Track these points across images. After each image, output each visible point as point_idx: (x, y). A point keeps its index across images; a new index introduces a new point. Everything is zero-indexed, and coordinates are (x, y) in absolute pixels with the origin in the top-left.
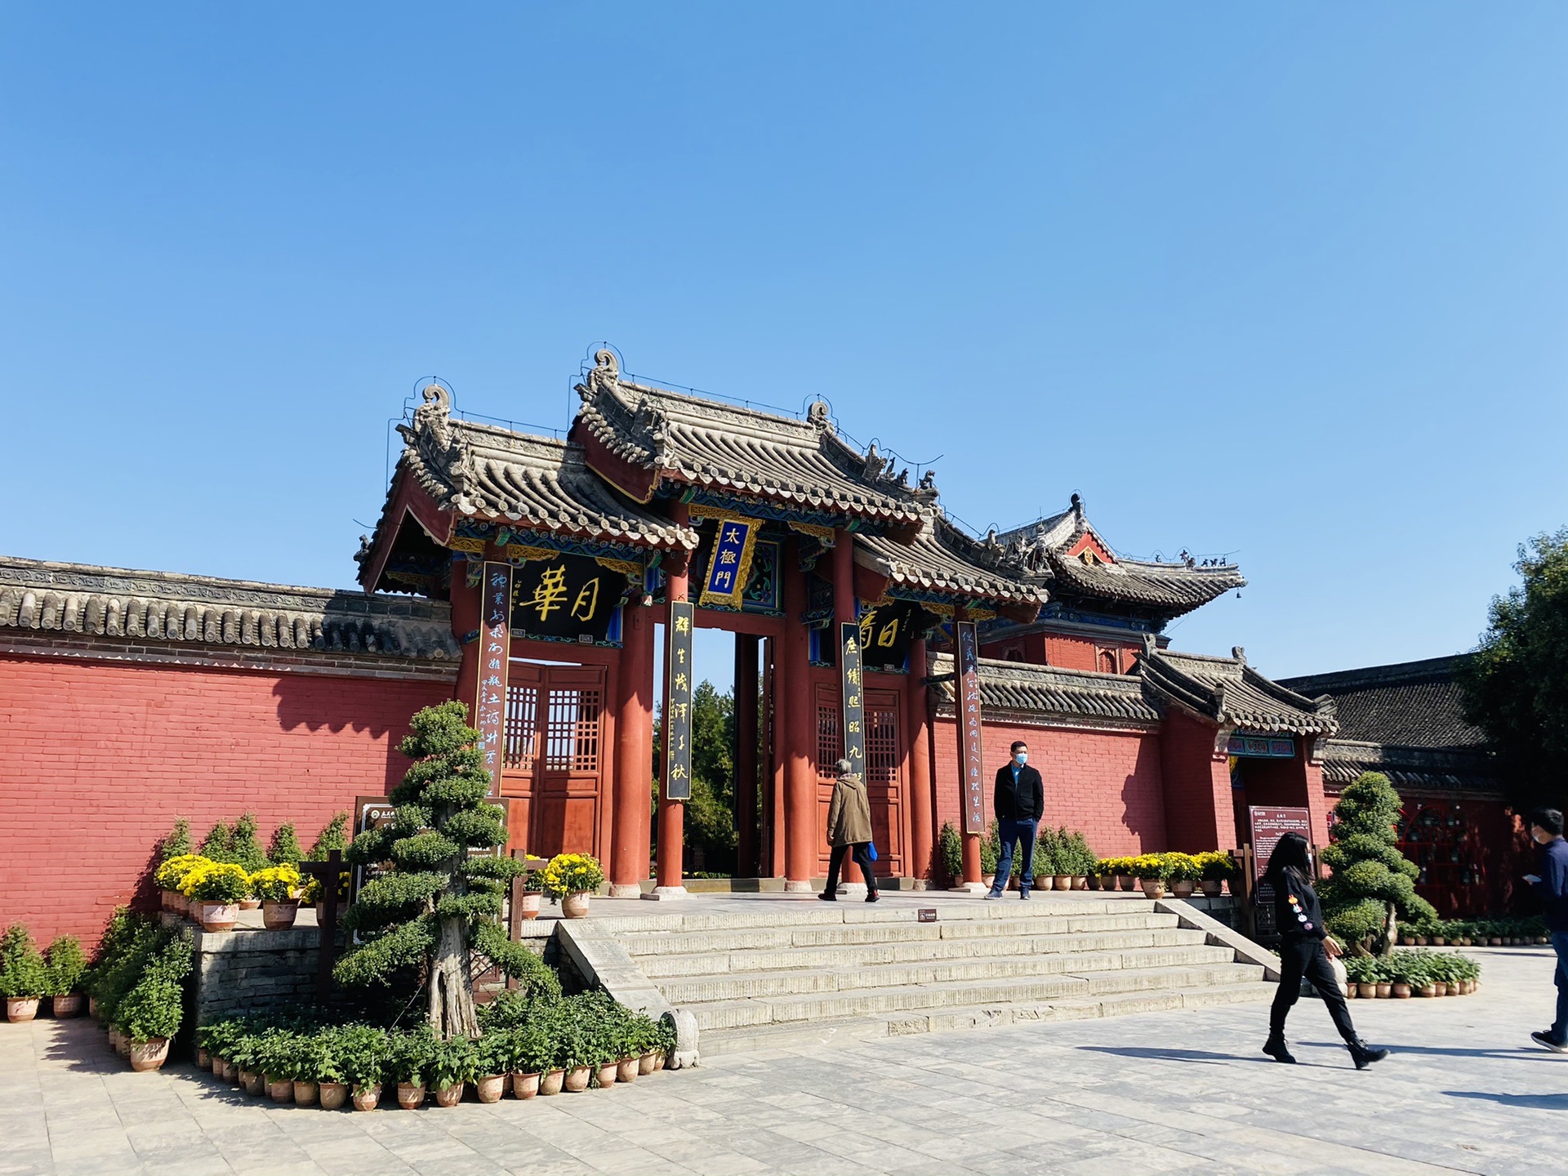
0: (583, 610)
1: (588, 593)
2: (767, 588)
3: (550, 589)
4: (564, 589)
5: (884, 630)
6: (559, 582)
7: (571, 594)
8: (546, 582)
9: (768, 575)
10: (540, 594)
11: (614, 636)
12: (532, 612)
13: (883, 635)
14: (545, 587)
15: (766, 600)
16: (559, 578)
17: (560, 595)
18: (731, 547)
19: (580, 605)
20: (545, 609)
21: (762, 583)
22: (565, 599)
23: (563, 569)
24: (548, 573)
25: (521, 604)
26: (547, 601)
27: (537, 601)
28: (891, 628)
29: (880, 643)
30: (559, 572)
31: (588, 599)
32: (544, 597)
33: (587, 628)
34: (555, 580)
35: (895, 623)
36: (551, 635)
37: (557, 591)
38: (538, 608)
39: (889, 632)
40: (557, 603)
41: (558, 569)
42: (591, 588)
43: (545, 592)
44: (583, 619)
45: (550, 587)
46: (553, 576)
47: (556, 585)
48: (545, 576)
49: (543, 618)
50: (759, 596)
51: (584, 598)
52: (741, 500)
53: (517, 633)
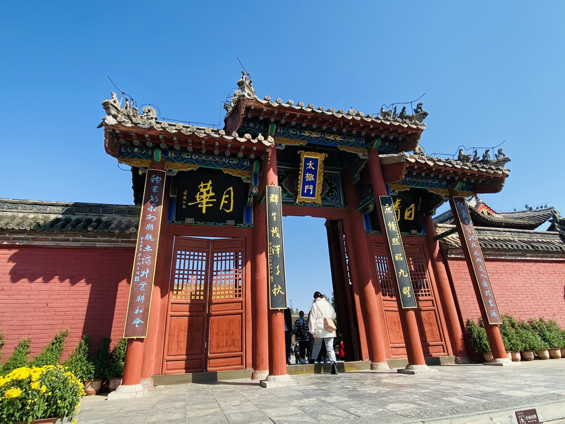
0: (227, 206)
1: (227, 196)
2: (335, 195)
3: (205, 195)
4: (213, 194)
5: (407, 210)
6: (209, 190)
7: (218, 196)
8: (202, 190)
10: (199, 198)
11: (248, 221)
12: (197, 209)
13: (407, 214)
14: (202, 194)
15: (336, 200)
16: (209, 188)
17: (211, 198)
18: (310, 171)
19: (224, 203)
20: (204, 206)
21: (333, 192)
22: (215, 200)
23: (210, 182)
24: (202, 185)
25: (189, 204)
26: (204, 202)
27: (198, 202)
28: (411, 209)
29: (406, 218)
30: (209, 184)
31: (228, 199)
32: (202, 199)
33: (230, 216)
34: (207, 189)
35: (413, 206)
36: (210, 221)
37: (209, 195)
38: (200, 206)
39: (410, 212)
40: (211, 203)
41: (208, 182)
42: (229, 193)
43: (202, 197)
44: (227, 211)
45: (205, 193)
46: (205, 187)
47: (208, 192)
48: (201, 187)
49: (204, 211)
50: (331, 199)
51: (226, 199)
52: (307, 135)
53: (189, 221)
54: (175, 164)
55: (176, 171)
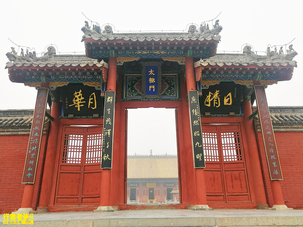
0: (93, 105)
1: (92, 99)
2: (173, 91)
3: (78, 99)
4: (83, 98)
5: (225, 98)
6: (80, 96)
7: (87, 100)
8: (76, 96)
9: (173, 86)
10: (75, 101)
12: (74, 108)
13: (226, 101)
14: (76, 99)
15: (173, 95)
16: (80, 95)
17: (82, 101)
18: (152, 76)
19: (90, 103)
20: (79, 106)
21: (171, 89)
22: (85, 102)
23: (81, 91)
24: (76, 93)
25: (70, 106)
26: (78, 103)
27: (75, 104)
28: (229, 97)
29: (225, 104)
30: (80, 92)
31: (93, 101)
32: (77, 102)
33: (95, 111)
34: (79, 96)
35: (230, 94)
36: (84, 116)
37: (81, 99)
38: (76, 106)
39: (228, 99)
40: (82, 104)
41: (79, 91)
42: (93, 97)
43: (77, 100)
44: (93, 108)
45: (78, 98)
46: (78, 94)
47: (80, 97)
48: (75, 95)
49: (79, 109)
50: (169, 94)
51: (91, 101)
52: (140, 53)
53: (71, 116)
54: (55, 83)
55: (55, 87)
